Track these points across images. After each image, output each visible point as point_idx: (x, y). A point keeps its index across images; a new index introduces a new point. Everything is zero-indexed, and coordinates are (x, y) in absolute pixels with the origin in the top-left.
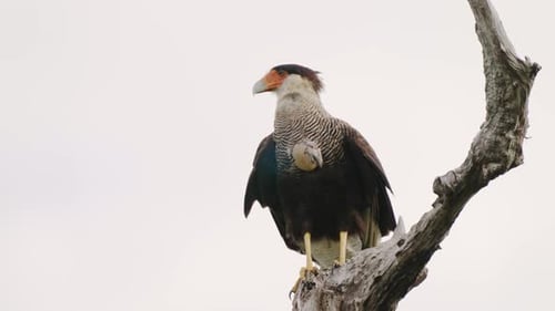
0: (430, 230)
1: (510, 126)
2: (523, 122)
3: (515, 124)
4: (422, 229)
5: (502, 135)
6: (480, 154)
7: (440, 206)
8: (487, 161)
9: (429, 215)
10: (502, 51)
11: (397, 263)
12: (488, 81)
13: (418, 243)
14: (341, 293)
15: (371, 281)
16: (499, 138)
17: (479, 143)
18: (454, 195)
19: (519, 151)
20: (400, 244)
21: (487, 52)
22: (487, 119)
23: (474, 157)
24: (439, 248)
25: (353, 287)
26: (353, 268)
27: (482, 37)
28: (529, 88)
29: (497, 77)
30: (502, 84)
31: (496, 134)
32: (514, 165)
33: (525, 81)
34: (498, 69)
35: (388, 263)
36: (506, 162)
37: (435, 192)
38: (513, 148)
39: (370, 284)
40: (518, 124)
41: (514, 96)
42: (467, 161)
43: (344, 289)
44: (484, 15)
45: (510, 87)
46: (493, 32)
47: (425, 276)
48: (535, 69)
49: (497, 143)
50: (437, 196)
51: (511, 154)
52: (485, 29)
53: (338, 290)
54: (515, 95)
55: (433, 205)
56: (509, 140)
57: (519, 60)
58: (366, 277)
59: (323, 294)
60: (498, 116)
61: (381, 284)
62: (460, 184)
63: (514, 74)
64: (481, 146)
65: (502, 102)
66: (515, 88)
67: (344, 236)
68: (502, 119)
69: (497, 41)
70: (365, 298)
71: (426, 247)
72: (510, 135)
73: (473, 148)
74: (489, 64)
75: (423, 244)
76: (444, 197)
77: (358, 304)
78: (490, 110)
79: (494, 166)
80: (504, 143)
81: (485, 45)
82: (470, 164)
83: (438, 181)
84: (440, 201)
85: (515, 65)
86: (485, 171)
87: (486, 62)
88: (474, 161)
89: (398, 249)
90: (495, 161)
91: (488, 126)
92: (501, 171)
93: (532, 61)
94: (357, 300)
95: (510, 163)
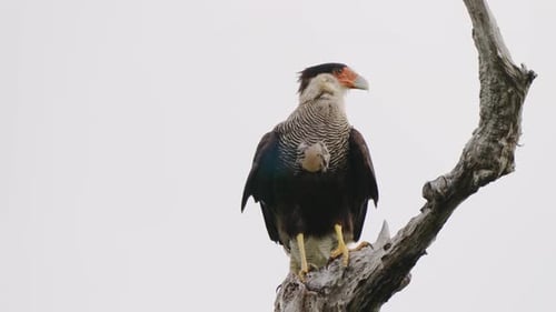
0: (417, 236)
1: (503, 134)
2: (516, 130)
3: (508, 131)
4: (409, 233)
5: (495, 141)
6: (472, 160)
7: (428, 211)
8: (478, 168)
9: (417, 221)
10: (498, 57)
11: (382, 267)
12: (483, 87)
13: (405, 248)
14: (324, 295)
15: (355, 284)
16: (491, 144)
17: (471, 149)
18: (443, 201)
19: (511, 159)
20: (386, 248)
21: (483, 57)
22: (481, 125)
23: (465, 163)
24: (425, 253)
25: (336, 289)
27: (479, 42)
28: (524, 95)
29: (492, 84)
30: (496, 90)
31: (489, 140)
32: (505, 172)
33: (521, 88)
34: (494, 75)
35: (373, 267)
36: (498, 169)
37: (425, 197)
38: (505, 156)
39: (353, 288)
40: (511, 131)
41: (508, 104)
42: (458, 166)
43: (327, 291)
44: (482, 20)
45: (505, 94)
46: (490, 37)
47: (409, 281)
48: (531, 77)
49: (489, 149)
50: (426, 201)
51: (503, 161)
52: (482, 35)
53: (321, 292)
54: (510, 102)
55: (422, 210)
56: (502, 147)
57: (515, 67)
58: (350, 280)
60: (492, 123)
61: (365, 287)
62: (450, 190)
63: (509, 80)
64: (473, 152)
65: (496, 109)
66: (510, 95)
68: (496, 126)
70: (348, 301)
71: (413, 251)
72: (503, 142)
73: (465, 154)
74: (484, 70)
75: (409, 249)
76: (434, 202)
77: (341, 306)
78: (483, 117)
79: (485, 173)
80: (496, 150)
81: (482, 50)
82: (461, 170)
83: (428, 185)
84: (428, 206)
85: (512, 72)
86: (476, 177)
87: (481, 68)
88: (465, 168)
89: (384, 253)
90: (487, 168)
91: (481, 133)
92: (492, 178)
93: (529, 69)
94: (340, 302)
95: (502, 170)
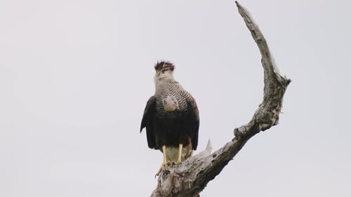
0: (229, 152)
1: (275, 107)
2: (280, 106)
3: (277, 106)
4: (226, 150)
5: (270, 111)
6: (259, 119)
7: (236, 141)
8: (262, 123)
9: (230, 145)
10: (274, 73)
11: (212, 165)
12: (265, 86)
13: (223, 157)
14: (182, 177)
16: (269, 113)
17: (258, 114)
18: (242, 137)
19: (277, 119)
20: (214, 156)
21: (266, 72)
22: (263, 102)
23: (255, 121)
25: (188, 174)
26: (188, 164)
27: (264, 65)
28: (285, 90)
29: (270, 84)
30: (272, 87)
31: (268, 110)
32: (274, 125)
33: (283, 87)
34: (271, 80)
35: (207, 165)
36: (271, 123)
37: (235, 134)
38: (275, 117)
39: (197, 173)
42: (251, 122)
43: (183, 175)
45: (276, 89)
46: (271, 63)
48: (289, 82)
49: (267, 115)
50: (235, 136)
51: (274, 120)
52: (266, 62)
53: (181, 175)
54: (278, 93)
55: (233, 140)
56: (273, 114)
57: (281, 77)
58: (195, 170)
59: (174, 177)
60: (269, 102)
61: (202, 174)
62: (248, 132)
63: (279, 83)
64: (260, 115)
65: (271, 96)
66: (278, 90)
67: (181, 146)
68: (271, 104)
69: (272, 68)
70: (194, 180)
71: (227, 159)
72: (274, 111)
73: (255, 116)
74: (267, 78)
75: (225, 157)
77: (190, 182)
78: (265, 100)
79: (265, 125)
80: (271, 115)
81: (266, 69)
82: (253, 123)
83: (237, 130)
84: (236, 138)
85: (280, 79)
86: (261, 127)
87: (265, 77)
89: (213, 159)
90: (266, 123)
91: (264, 106)
92: (268, 128)
93: (288, 78)
94: (190, 180)
